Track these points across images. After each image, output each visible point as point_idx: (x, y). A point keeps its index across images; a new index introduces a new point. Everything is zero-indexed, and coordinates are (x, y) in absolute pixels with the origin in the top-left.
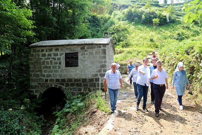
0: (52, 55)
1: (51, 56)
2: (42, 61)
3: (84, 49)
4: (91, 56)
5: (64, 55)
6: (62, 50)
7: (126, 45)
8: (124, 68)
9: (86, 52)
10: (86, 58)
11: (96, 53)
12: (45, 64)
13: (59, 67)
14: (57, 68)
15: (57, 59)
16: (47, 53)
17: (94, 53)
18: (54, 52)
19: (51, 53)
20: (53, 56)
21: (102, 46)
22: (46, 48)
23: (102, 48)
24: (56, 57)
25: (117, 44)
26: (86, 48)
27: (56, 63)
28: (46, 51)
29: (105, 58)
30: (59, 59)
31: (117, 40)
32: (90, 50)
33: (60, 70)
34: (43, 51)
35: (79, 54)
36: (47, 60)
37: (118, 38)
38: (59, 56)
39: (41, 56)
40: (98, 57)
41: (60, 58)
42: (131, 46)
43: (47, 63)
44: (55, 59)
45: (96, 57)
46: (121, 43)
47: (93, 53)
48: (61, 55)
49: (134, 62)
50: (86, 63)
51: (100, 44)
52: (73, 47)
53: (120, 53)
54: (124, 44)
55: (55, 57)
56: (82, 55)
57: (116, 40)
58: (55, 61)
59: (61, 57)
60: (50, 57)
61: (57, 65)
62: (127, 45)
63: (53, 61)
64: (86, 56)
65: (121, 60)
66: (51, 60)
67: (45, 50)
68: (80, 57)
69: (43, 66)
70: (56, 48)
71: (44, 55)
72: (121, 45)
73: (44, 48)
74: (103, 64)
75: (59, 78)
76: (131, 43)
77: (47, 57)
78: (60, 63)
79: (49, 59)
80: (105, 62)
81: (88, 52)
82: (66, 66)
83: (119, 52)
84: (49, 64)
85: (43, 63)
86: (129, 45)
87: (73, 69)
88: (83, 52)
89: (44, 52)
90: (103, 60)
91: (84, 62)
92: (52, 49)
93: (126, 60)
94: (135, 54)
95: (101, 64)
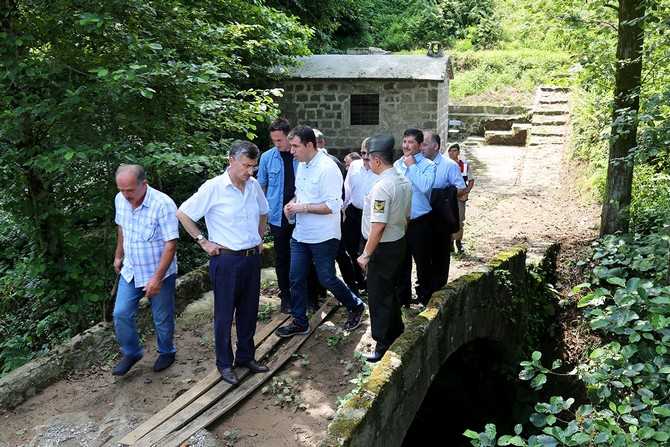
0: (322, 98)
1: (319, 100)
2: (298, 110)
3: (392, 88)
4: (406, 104)
5: (348, 100)
6: (343, 88)
7: (487, 39)
8: (475, 119)
9: (395, 96)
10: (396, 107)
11: (417, 97)
12: (306, 117)
13: (337, 125)
14: (333, 125)
15: (332, 107)
16: (310, 94)
17: (413, 97)
18: (325, 91)
19: (318, 93)
20: (323, 101)
21: (429, 84)
22: (308, 82)
23: (430, 88)
24: (332, 103)
25: (458, 32)
26: (395, 86)
27: (331, 116)
28: (309, 89)
29: (434, 108)
30: (337, 107)
31: (459, 16)
32: (404, 92)
33: (338, 130)
34: (300, 88)
35: (382, 100)
36: (310, 109)
37: (463, 11)
38: (337, 102)
39: (296, 98)
40: (420, 107)
41: (340, 106)
42: (502, 43)
43: (311, 115)
44: (328, 108)
45: (417, 105)
46: (472, 29)
47: (410, 98)
48: (341, 98)
49: (504, 102)
50: (395, 117)
51: (426, 81)
52: (367, 85)
53: (467, 67)
54: (481, 34)
55: (328, 103)
56: (387, 101)
57: (455, 17)
58: (328, 111)
59: (343, 104)
60: (316, 102)
61: (333, 120)
62: (490, 39)
63: (325, 112)
64: (396, 103)
65: (468, 94)
66: (318, 108)
67: (306, 88)
68: (383, 104)
69: (301, 120)
70: (331, 83)
71: (303, 98)
72: (469, 36)
73: (304, 83)
74: (431, 120)
75: (337, 148)
76: (505, 28)
77: (309, 102)
78: (339, 116)
79: (315, 106)
80: (435, 117)
81: (399, 95)
82: (352, 123)
83: (461, 63)
84: (313, 118)
85: (302, 114)
86: (495, 39)
87: (367, 129)
88: (391, 95)
89: (304, 92)
90: (431, 113)
91: (390, 116)
92: (322, 85)
93: (483, 96)
94: (510, 73)
95: (426, 121)
